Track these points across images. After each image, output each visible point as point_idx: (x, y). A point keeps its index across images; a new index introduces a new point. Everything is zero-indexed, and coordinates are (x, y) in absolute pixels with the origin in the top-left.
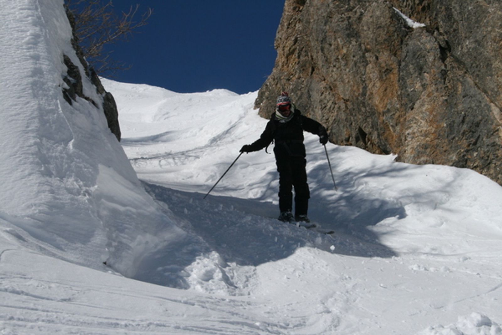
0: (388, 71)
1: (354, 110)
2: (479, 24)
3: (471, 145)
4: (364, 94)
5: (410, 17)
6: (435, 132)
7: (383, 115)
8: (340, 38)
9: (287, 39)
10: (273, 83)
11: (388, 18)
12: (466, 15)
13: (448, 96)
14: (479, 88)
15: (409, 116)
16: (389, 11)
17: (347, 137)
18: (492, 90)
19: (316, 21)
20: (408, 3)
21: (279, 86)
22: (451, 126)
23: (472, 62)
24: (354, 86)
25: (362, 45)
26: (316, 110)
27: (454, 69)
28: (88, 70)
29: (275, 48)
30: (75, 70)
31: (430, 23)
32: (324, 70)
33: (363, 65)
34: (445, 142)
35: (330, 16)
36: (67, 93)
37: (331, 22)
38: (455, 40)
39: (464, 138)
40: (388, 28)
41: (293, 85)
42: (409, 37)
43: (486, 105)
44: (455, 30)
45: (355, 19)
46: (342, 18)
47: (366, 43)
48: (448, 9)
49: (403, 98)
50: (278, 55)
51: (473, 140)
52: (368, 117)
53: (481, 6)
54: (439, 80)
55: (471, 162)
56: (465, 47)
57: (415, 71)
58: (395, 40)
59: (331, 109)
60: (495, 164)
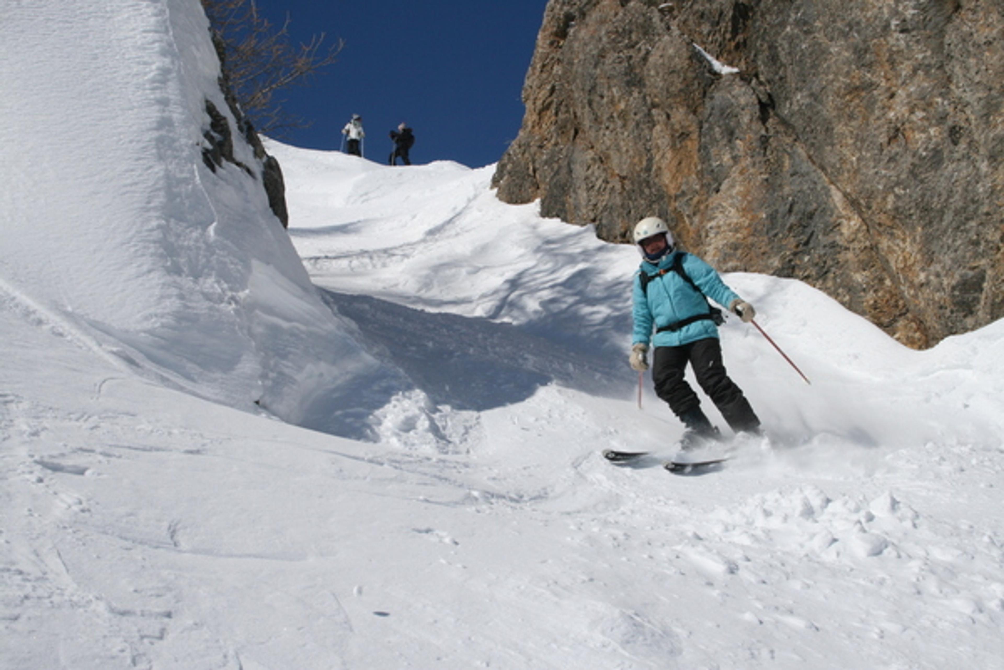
0: (684, 136)
1: (633, 191)
2: (816, 70)
3: (801, 246)
4: (648, 169)
5: (717, 58)
6: (750, 225)
7: (675, 200)
8: (617, 88)
9: (539, 88)
10: (518, 151)
11: (686, 59)
12: (798, 57)
13: (770, 173)
14: (814, 163)
15: (712, 203)
16: (687, 49)
17: (623, 230)
18: (833, 166)
19: (582, 63)
20: (715, 38)
21: (527, 155)
22: (772, 217)
23: (804, 125)
24: (634, 157)
25: (648, 98)
26: (579, 191)
27: (779, 135)
28: (242, 123)
29: (523, 100)
30: (222, 122)
31: (747, 68)
32: (592, 134)
33: (648, 127)
34: (763, 241)
35: (602, 55)
36: (209, 155)
37: (604, 64)
38: (782, 92)
39: (791, 235)
40: (685, 74)
41: (547, 154)
42: (716, 87)
43: (824, 188)
44: (781, 79)
45: (638, 59)
46: (619, 58)
47: (652, 95)
48: (772, 47)
49: (705, 176)
50: (527, 111)
51: (804, 238)
52: (654, 202)
53: (820, 44)
54: (757, 150)
55: (800, 269)
56: (795, 103)
57: (723, 137)
58: (694, 91)
59: (602, 190)
60: (834, 273)
